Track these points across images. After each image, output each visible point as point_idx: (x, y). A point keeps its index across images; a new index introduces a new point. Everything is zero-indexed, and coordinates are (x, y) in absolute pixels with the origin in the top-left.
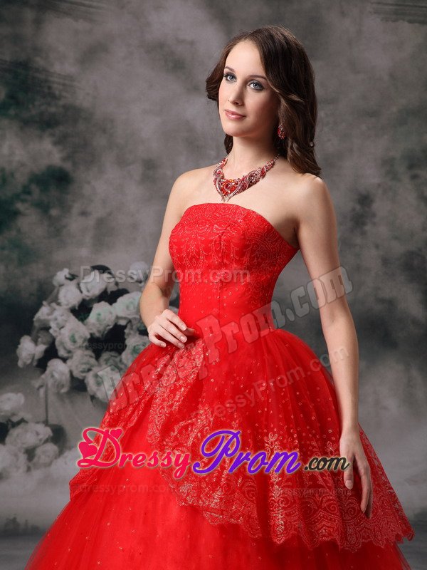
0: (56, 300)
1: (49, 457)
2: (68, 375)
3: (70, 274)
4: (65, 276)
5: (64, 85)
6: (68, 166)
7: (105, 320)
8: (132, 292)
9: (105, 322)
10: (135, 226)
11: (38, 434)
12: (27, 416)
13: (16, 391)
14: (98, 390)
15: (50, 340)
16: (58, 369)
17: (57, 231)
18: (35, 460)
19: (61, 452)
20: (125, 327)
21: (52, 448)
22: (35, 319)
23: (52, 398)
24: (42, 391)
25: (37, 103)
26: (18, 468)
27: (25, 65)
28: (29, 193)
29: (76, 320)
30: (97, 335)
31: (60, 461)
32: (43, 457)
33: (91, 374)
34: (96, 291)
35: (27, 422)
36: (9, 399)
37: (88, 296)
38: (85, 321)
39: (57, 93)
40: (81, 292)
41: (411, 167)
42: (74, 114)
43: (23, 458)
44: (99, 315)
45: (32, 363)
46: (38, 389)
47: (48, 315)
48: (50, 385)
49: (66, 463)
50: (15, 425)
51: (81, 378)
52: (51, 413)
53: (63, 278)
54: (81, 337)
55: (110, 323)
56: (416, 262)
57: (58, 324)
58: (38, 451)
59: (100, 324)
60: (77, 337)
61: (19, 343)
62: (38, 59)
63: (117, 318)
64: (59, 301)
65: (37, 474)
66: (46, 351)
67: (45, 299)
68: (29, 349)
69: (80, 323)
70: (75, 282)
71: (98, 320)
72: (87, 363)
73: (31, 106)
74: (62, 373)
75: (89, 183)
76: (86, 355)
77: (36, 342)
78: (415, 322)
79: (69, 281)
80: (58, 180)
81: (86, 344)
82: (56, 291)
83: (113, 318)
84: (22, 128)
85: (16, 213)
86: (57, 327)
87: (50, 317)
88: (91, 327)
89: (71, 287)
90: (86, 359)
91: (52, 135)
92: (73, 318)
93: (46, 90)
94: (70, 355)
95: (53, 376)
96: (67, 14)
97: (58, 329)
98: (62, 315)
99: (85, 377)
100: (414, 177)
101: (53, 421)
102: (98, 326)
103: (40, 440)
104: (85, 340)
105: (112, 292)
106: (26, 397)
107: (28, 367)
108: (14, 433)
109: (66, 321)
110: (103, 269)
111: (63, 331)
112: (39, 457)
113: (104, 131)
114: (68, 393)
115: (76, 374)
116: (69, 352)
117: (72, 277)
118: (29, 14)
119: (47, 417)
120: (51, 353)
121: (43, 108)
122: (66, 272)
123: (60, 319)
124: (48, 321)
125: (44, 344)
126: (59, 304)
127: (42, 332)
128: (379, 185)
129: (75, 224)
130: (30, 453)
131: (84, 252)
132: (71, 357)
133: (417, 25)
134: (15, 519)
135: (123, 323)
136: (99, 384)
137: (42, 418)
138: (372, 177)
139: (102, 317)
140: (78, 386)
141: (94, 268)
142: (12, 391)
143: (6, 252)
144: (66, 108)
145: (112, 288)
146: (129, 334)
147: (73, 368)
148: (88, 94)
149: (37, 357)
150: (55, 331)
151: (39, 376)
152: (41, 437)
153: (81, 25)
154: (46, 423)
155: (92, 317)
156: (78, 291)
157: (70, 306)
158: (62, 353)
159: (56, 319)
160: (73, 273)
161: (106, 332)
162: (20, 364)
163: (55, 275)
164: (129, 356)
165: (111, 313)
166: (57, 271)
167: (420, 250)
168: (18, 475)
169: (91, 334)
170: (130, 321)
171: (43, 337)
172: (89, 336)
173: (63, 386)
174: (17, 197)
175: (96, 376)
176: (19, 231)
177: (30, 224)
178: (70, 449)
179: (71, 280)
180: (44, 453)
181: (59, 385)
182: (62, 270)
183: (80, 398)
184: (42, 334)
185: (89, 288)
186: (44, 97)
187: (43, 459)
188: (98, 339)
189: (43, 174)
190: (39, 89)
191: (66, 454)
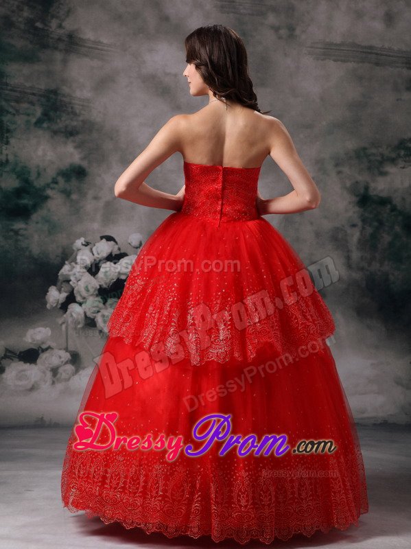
0: (75, 260)
1: (68, 374)
2: (83, 316)
3: (85, 241)
4: (82, 243)
5: (82, 106)
6: (84, 164)
7: (111, 275)
8: (131, 255)
9: (110, 277)
11: (60, 357)
12: (53, 344)
13: (45, 326)
14: (104, 326)
15: (70, 289)
16: (76, 310)
17: (76, 210)
18: (58, 376)
19: (77, 371)
20: (125, 281)
21: (70, 368)
22: (59, 274)
23: (71, 331)
24: (64, 326)
25: (62, 119)
26: (46, 382)
27: (55, 92)
29: (90, 275)
30: (105, 286)
31: (76, 377)
32: (64, 374)
33: (100, 314)
34: (105, 255)
35: (53, 349)
36: (40, 332)
37: (98, 258)
38: (96, 276)
39: (78, 111)
40: (93, 255)
41: (337, 165)
42: (89, 126)
43: (49, 374)
44: (106, 272)
45: (56, 306)
46: (61, 325)
47: (69, 271)
48: (69, 322)
49: (80, 379)
50: (44, 351)
51: (92, 317)
52: (70, 342)
53: (80, 244)
54: (93, 287)
55: (114, 278)
56: (340, 236)
57: (76, 278)
58: (61, 370)
60: (90, 287)
61: (48, 292)
62: (64, 87)
63: (119, 273)
64: (77, 261)
65: (59, 386)
66: (67, 298)
67: (67, 260)
68: (55, 295)
69: (92, 277)
70: (89, 247)
71: (105, 275)
72: (97, 307)
73: (58, 121)
74: (79, 314)
75: (100, 176)
76: (96, 301)
77: (60, 291)
79: (84, 247)
80: (79, 173)
81: (97, 292)
82: (74, 254)
83: (116, 274)
84: (52, 137)
85: (47, 198)
86: (76, 280)
87: (71, 273)
88: (100, 280)
89: (86, 250)
90: (96, 304)
91: (74, 142)
92: (87, 274)
93: (70, 110)
94: (84, 300)
95: (72, 316)
96: (86, 55)
97: (76, 282)
98: (79, 272)
99: (95, 317)
100: (339, 173)
101: (71, 348)
102: (105, 279)
103: (62, 362)
104: (95, 290)
105: (116, 255)
106: (52, 330)
107: (54, 309)
108: (43, 356)
109: (82, 276)
110: (109, 239)
111: (79, 283)
112: (61, 374)
113: (112, 139)
114: (83, 328)
115: (89, 314)
116: (84, 298)
117: (87, 244)
118: (58, 56)
119: (67, 342)
120: (71, 298)
121: (67, 122)
122: (82, 240)
123: (77, 274)
124: (69, 275)
125: (66, 292)
126: (76, 263)
127: (64, 283)
129: (89, 205)
130: (55, 371)
131: (96, 226)
132: (86, 302)
133: (339, 63)
134: (42, 418)
135: (123, 277)
137: (64, 346)
139: (108, 273)
140: (90, 323)
141: (102, 238)
142: (42, 327)
143: (39, 225)
144: (84, 122)
145: (116, 252)
147: (87, 310)
148: (100, 112)
149: (60, 302)
150: (74, 283)
151: (62, 316)
152: (62, 359)
153: (96, 63)
154: (66, 350)
155: (101, 274)
156: (91, 254)
157: (85, 265)
158: (79, 299)
159: (75, 274)
160: (87, 241)
161: (111, 284)
162: (48, 306)
163: (74, 242)
166: (76, 240)
167: (343, 226)
168: (45, 386)
169: (100, 286)
171: (65, 287)
172: (98, 287)
173: (79, 323)
174: (48, 185)
175: (103, 316)
176: (49, 210)
177: (56, 205)
178: (84, 368)
179: (86, 246)
180: (65, 371)
181: (76, 322)
182: (79, 239)
183: (90, 332)
184: (64, 285)
185: (99, 252)
186: (68, 114)
187: (64, 376)
188: (105, 289)
189: (67, 170)
190: (65, 108)
191: (81, 372)
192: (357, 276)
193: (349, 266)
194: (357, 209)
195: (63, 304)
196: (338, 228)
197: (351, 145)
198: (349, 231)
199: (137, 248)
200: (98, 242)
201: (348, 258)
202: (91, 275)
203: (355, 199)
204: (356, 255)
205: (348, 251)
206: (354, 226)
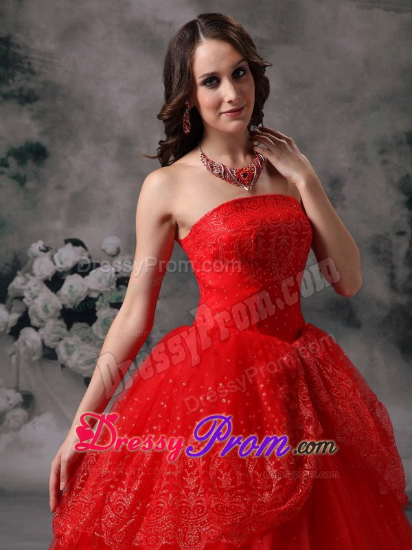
0: (30, 271)
1: (18, 421)
2: (40, 344)
3: (44, 245)
4: (40, 248)
5: (44, 61)
6: (45, 141)
7: (77, 292)
8: (104, 265)
9: (77, 294)
10: (109, 202)
11: (8, 399)
14: (68, 359)
15: (24, 309)
16: (29, 335)
17: (33, 203)
18: (5, 423)
19: (30, 418)
20: (96, 299)
21: (21, 413)
22: (9, 288)
23: (23, 365)
24: (14, 357)
25: (16, 78)
27: (7, 41)
28: (6, 165)
29: (49, 291)
30: (69, 306)
31: (29, 426)
32: (12, 421)
33: (62, 343)
34: (70, 264)
37: (61, 268)
38: (58, 292)
39: (37, 69)
40: (55, 264)
41: (382, 152)
42: (53, 90)
44: (71, 286)
45: (5, 331)
46: (11, 356)
47: (23, 284)
48: (22, 352)
49: (34, 428)
51: (52, 347)
52: (22, 379)
53: (38, 249)
54: (53, 308)
55: (82, 296)
56: (382, 247)
57: (31, 294)
58: (9, 416)
59: (72, 296)
60: (49, 307)
62: (19, 35)
63: (89, 290)
64: (33, 272)
65: (6, 438)
66: (20, 320)
67: (20, 269)
68: (3, 317)
69: (53, 294)
70: (48, 254)
71: (70, 291)
72: (59, 333)
73: (10, 81)
74: (34, 342)
75: (65, 158)
76: (58, 325)
77: (9, 310)
78: (379, 304)
79: (42, 253)
80: (36, 153)
81: (59, 314)
82: (29, 262)
83: (85, 290)
86: (31, 297)
87: (24, 287)
88: (63, 298)
89: (45, 258)
90: (58, 329)
91: (31, 110)
92: (46, 290)
93: (26, 66)
94: (42, 324)
95: (25, 344)
97: (31, 299)
98: (36, 286)
99: (56, 346)
100: (385, 162)
101: (24, 387)
102: (70, 297)
103: (11, 405)
104: (57, 311)
105: (85, 265)
109: (39, 291)
110: (77, 243)
111: (36, 301)
112: (9, 421)
113: (82, 108)
114: (39, 361)
115: (48, 343)
116: (42, 321)
117: (46, 250)
119: (18, 383)
120: (24, 321)
121: (23, 83)
122: (40, 244)
123: (34, 289)
124: (23, 290)
125: (17, 312)
126: (33, 275)
127: (16, 301)
128: (350, 169)
129: (51, 198)
131: (59, 225)
132: (44, 327)
133: (391, 13)
135: (94, 295)
136: (69, 353)
137: (14, 383)
138: (343, 161)
139: (74, 289)
140: (49, 354)
141: (67, 242)
144: (45, 84)
145: (85, 261)
146: (100, 306)
147: (45, 337)
148: (67, 71)
149: (10, 326)
150: (29, 301)
151: (13, 343)
152: (11, 402)
154: (17, 389)
155: (65, 289)
156: (52, 263)
157: (44, 277)
158: (34, 321)
159: (30, 289)
160: (47, 244)
161: (77, 304)
163: (30, 246)
164: (100, 328)
165: (83, 285)
166: (31, 244)
167: (387, 234)
169: (63, 306)
170: (101, 294)
171: (17, 306)
172: (61, 307)
173: (34, 354)
175: (67, 345)
177: (5, 196)
178: (39, 414)
179: (45, 251)
180: (14, 417)
181: (30, 353)
182: (36, 242)
183: (50, 366)
184: (16, 303)
185: (63, 260)
186: (24, 72)
187: (13, 423)
188: (70, 310)
189: (21, 148)
190: (19, 64)
191: (35, 420)
192: (402, 300)
193: (393, 287)
194: (406, 211)
195: (13, 329)
196: (380, 237)
197: (402, 126)
198: (395, 240)
199: (113, 256)
200: (62, 247)
201: (392, 276)
202: (52, 291)
203: (403, 198)
204: (402, 272)
205: (393, 267)
206: (401, 233)
